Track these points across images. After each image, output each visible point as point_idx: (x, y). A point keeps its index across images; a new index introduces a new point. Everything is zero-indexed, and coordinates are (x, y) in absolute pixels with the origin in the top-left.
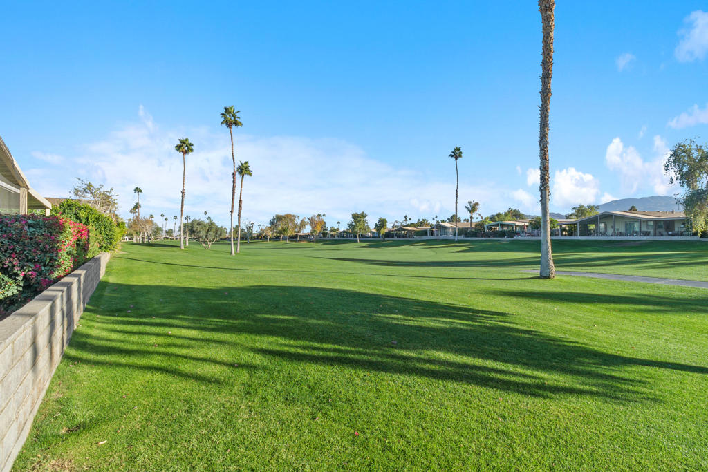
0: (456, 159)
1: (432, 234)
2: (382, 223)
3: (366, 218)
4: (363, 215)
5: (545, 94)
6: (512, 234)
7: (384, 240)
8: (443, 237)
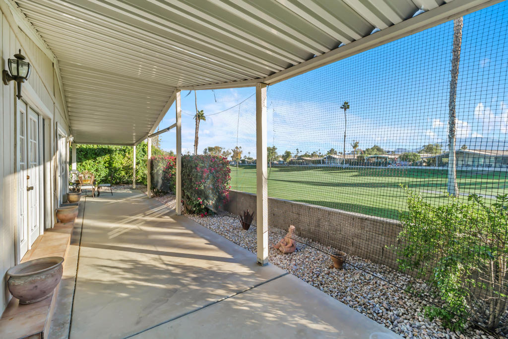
0: (345, 110)
1: (324, 162)
2: (288, 154)
3: (276, 151)
4: (274, 148)
5: (455, 72)
6: (386, 164)
7: (288, 166)
8: (333, 165)
